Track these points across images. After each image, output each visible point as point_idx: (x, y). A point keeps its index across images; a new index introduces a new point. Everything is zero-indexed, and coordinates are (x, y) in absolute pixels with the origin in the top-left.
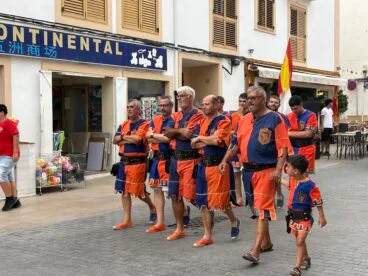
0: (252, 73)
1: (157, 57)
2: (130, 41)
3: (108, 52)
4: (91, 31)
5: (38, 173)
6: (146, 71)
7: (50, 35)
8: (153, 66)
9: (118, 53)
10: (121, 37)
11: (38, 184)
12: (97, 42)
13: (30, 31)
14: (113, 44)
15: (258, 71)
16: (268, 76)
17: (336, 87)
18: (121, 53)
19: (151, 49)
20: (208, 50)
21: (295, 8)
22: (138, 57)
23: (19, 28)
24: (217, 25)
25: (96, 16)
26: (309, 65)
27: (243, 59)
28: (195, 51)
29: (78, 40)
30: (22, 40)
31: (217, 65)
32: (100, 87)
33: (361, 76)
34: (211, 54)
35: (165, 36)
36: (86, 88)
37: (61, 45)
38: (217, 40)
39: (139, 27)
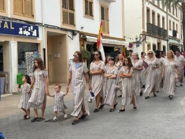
0: (83, 38)
1: (33, 30)
2: (18, 22)
3: (6, 28)
6: (28, 38)
8: (31, 35)
10: (13, 19)
14: (9, 23)
15: (86, 38)
16: (91, 41)
17: (124, 46)
18: (13, 28)
19: (30, 26)
20: (60, 27)
21: (103, 6)
22: (23, 30)
24: (64, 14)
26: (111, 35)
27: (78, 32)
28: (54, 27)
31: (65, 35)
32: (2, 47)
33: (135, 41)
34: (62, 29)
35: (37, 19)
38: (64, 22)
39: (23, 14)
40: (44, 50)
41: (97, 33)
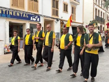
0: (62, 23)
1: (38, 18)
2: (30, 14)
4: (20, 11)
5: (5, 49)
6: (35, 22)
7: (9, 12)
8: (36, 20)
9: (27, 17)
10: (28, 13)
11: (4, 51)
12: (22, 14)
13: (3, 10)
14: (26, 14)
18: (28, 17)
19: (36, 16)
21: (73, 7)
22: (33, 18)
24: (53, 11)
25: (21, 7)
26: (76, 21)
27: (60, 19)
28: (48, 17)
29: (16, 13)
30: (1, 13)
31: (53, 21)
32: (22, 26)
34: (52, 18)
35: (40, 13)
36: (19, 26)
37: (11, 14)
38: (53, 14)
39: (33, 10)
40: (43, 28)
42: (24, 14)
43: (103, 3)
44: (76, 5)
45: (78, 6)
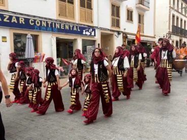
0: (125, 37)
1: (92, 32)
2: (83, 26)
3: (75, 30)
4: (69, 22)
6: (89, 37)
7: (55, 24)
8: (91, 35)
9: (79, 30)
10: (80, 24)
12: (71, 26)
13: (48, 22)
14: (77, 27)
15: (127, 36)
16: (131, 38)
17: (154, 42)
19: (90, 29)
20: (110, 29)
21: (140, 14)
22: (86, 31)
23: (44, 21)
24: (113, 20)
25: (71, 17)
26: (145, 34)
27: (122, 32)
28: (106, 29)
29: (65, 25)
30: (45, 26)
31: (113, 34)
32: (72, 42)
34: (111, 30)
35: (95, 24)
36: (67, 43)
37: (59, 27)
38: (113, 25)
39: (86, 21)
40: (99, 44)
41: (136, 33)
42: (75, 27)
43: (184, 6)
44: (145, 10)
45: (147, 12)
